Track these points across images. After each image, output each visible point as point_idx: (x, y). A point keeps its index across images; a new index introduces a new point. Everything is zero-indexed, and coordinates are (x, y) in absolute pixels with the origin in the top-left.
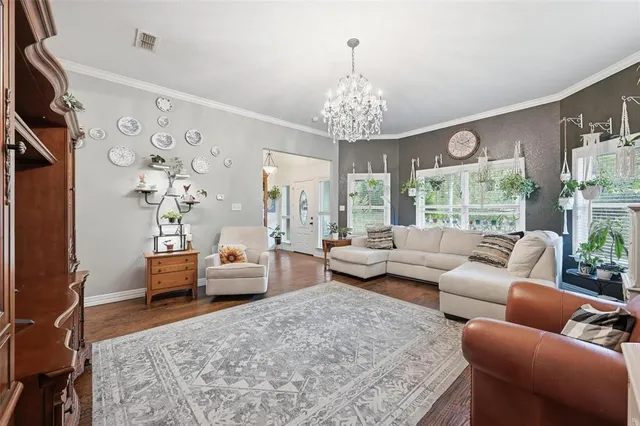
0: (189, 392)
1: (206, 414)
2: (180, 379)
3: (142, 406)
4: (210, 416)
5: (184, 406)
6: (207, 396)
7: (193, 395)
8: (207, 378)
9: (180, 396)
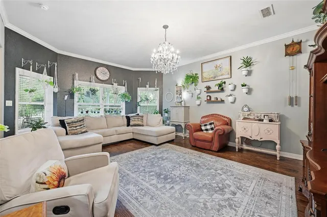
0: (247, 196)
1: (249, 187)
2: (244, 204)
3: (270, 209)
4: (249, 185)
5: (253, 194)
6: (243, 189)
7: (246, 194)
8: (234, 194)
9: (251, 198)
